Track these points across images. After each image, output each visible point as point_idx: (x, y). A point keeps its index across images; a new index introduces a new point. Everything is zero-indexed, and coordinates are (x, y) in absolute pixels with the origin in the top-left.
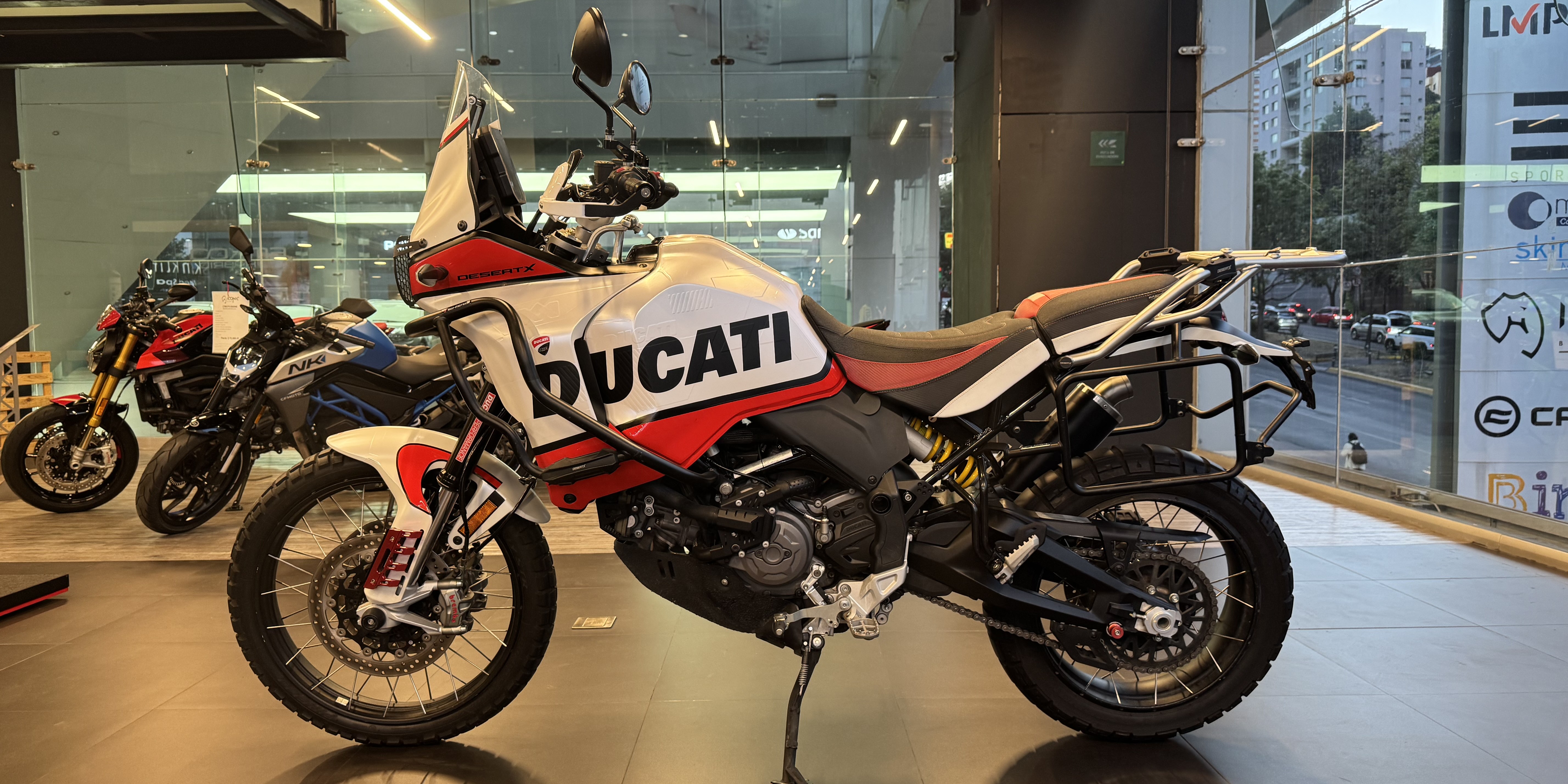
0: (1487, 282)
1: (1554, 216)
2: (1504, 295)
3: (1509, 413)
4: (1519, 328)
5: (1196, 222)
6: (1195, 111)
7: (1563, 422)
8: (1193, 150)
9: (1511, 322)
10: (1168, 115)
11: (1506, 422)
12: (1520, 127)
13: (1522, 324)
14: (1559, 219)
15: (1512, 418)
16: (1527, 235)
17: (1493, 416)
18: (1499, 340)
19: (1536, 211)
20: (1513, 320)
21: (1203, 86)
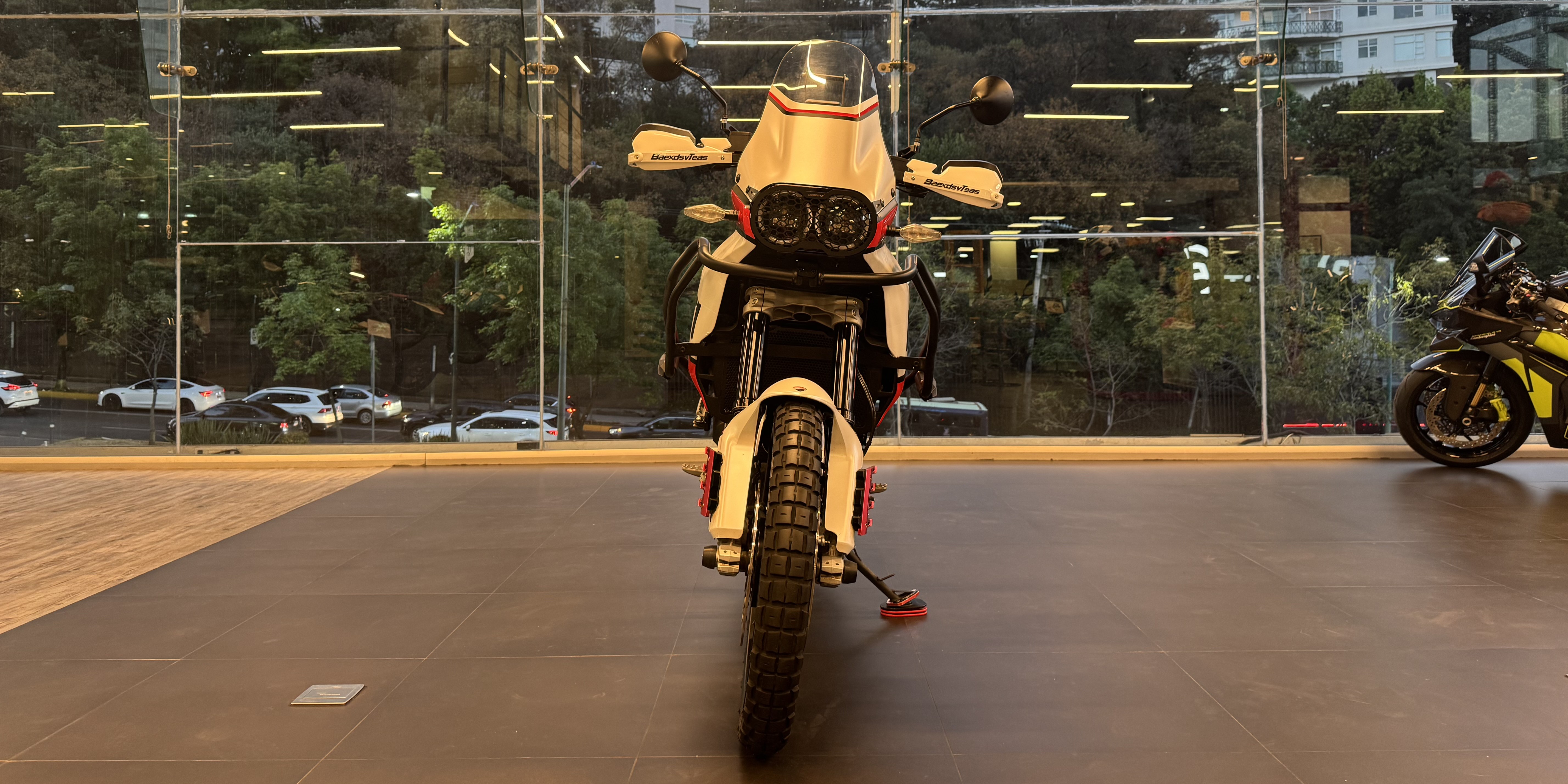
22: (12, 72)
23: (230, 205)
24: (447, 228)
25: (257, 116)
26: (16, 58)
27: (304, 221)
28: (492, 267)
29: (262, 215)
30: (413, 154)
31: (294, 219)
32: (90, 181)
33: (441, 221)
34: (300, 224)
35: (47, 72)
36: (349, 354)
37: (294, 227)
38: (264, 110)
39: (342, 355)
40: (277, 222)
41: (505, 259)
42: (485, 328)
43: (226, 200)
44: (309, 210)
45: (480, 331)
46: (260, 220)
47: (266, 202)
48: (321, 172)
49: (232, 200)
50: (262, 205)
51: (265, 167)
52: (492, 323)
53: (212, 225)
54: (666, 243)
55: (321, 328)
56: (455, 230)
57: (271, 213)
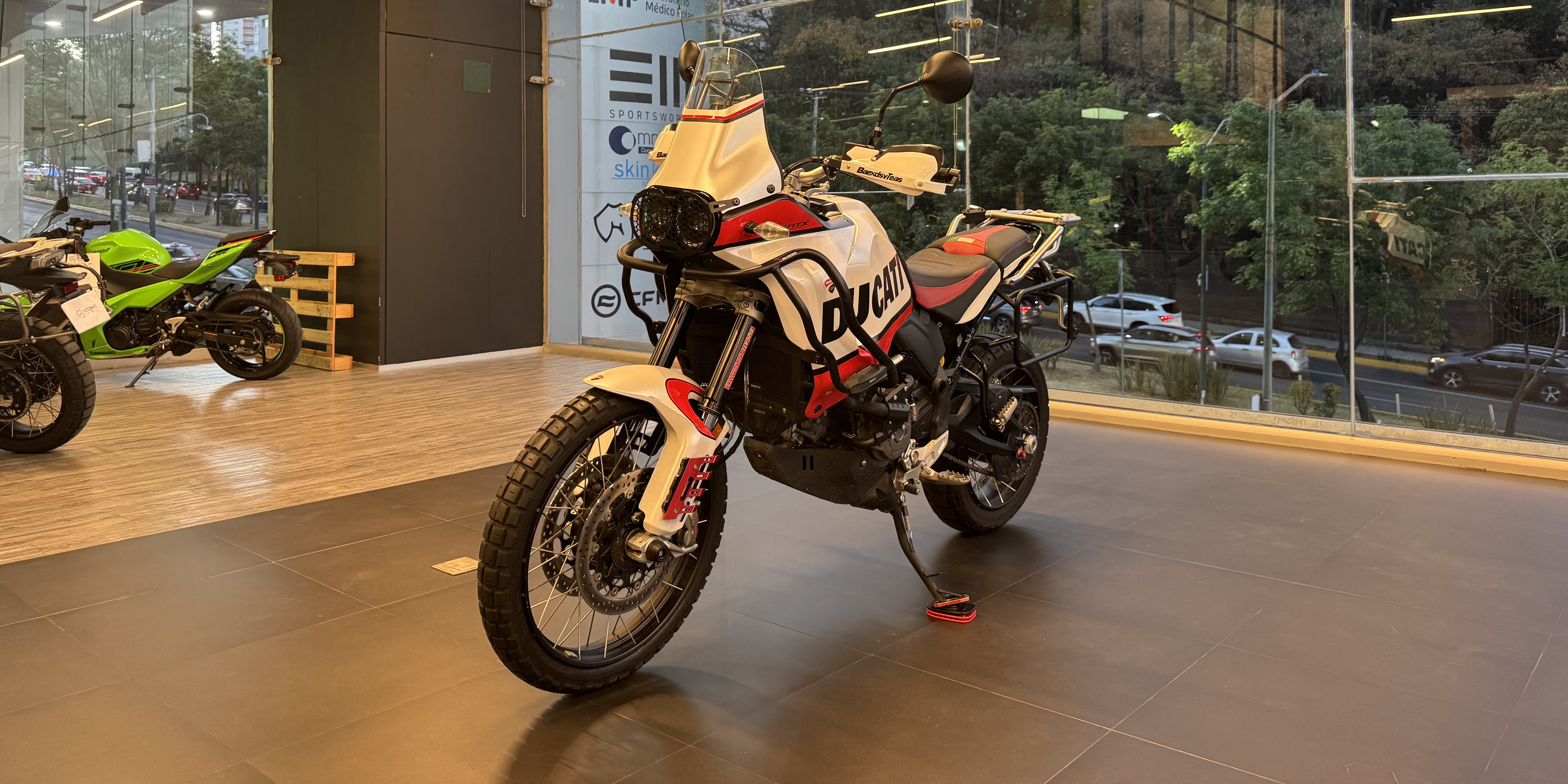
0: (597, 194)
1: (637, 146)
2: (608, 205)
3: (613, 298)
4: (618, 230)
5: (544, 147)
6: (541, 54)
7: (647, 303)
8: (541, 86)
9: (613, 227)
10: (523, 55)
11: (612, 305)
12: (616, 76)
13: (620, 228)
14: (640, 148)
15: (615, 301)
16: (620, 159)
17: (604, 301)
18: (606, 240)
19: (626, 140)
20: (615, 224)
21: (549, 33)
22: (862, 31)
23: (1012, 131)
24: (1188, 146)
25: (1048, 46)
26: (866, 20)
27: (1074, 143)
28: (1232, 186)
29: (1037, 139)
30: (1179, 71)
31: (1065, 141)
32: (906, 117)
33: (1181, 138)
34: (1071, 146)
35: (886, 28)
36: (1101, 270)
37: (1066, 149)
38: (1054, 40)
39: (1095, 271)
40: (1049, 145)
41: (1245, 176)
42: (1232, 250)
43: (1007, 126)
44: (1078, 132)
45: (1228, 253)
46: (1037, 143)
47: (1041, 126)
48: (1091, 95)
49: (1013, 126)
50: (1038, 129)
51: (1043, 94)
52: (1240, 244)
53: (997, 149)
54: (1453, 154)
55: (1077, 245)
56: (1196, 147)
57: (1045, 136)
